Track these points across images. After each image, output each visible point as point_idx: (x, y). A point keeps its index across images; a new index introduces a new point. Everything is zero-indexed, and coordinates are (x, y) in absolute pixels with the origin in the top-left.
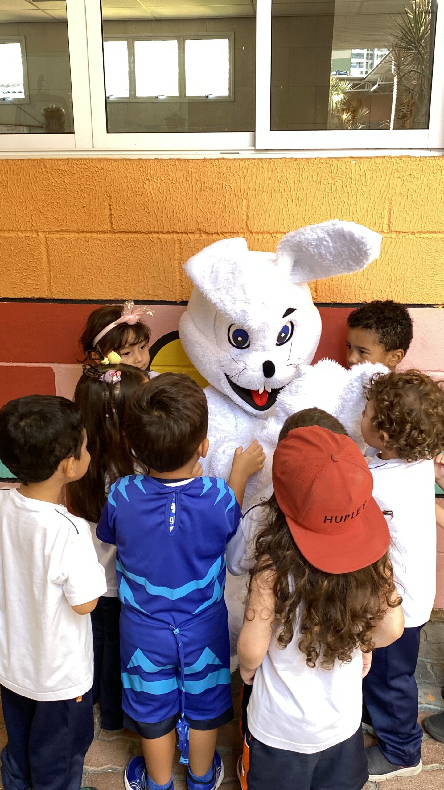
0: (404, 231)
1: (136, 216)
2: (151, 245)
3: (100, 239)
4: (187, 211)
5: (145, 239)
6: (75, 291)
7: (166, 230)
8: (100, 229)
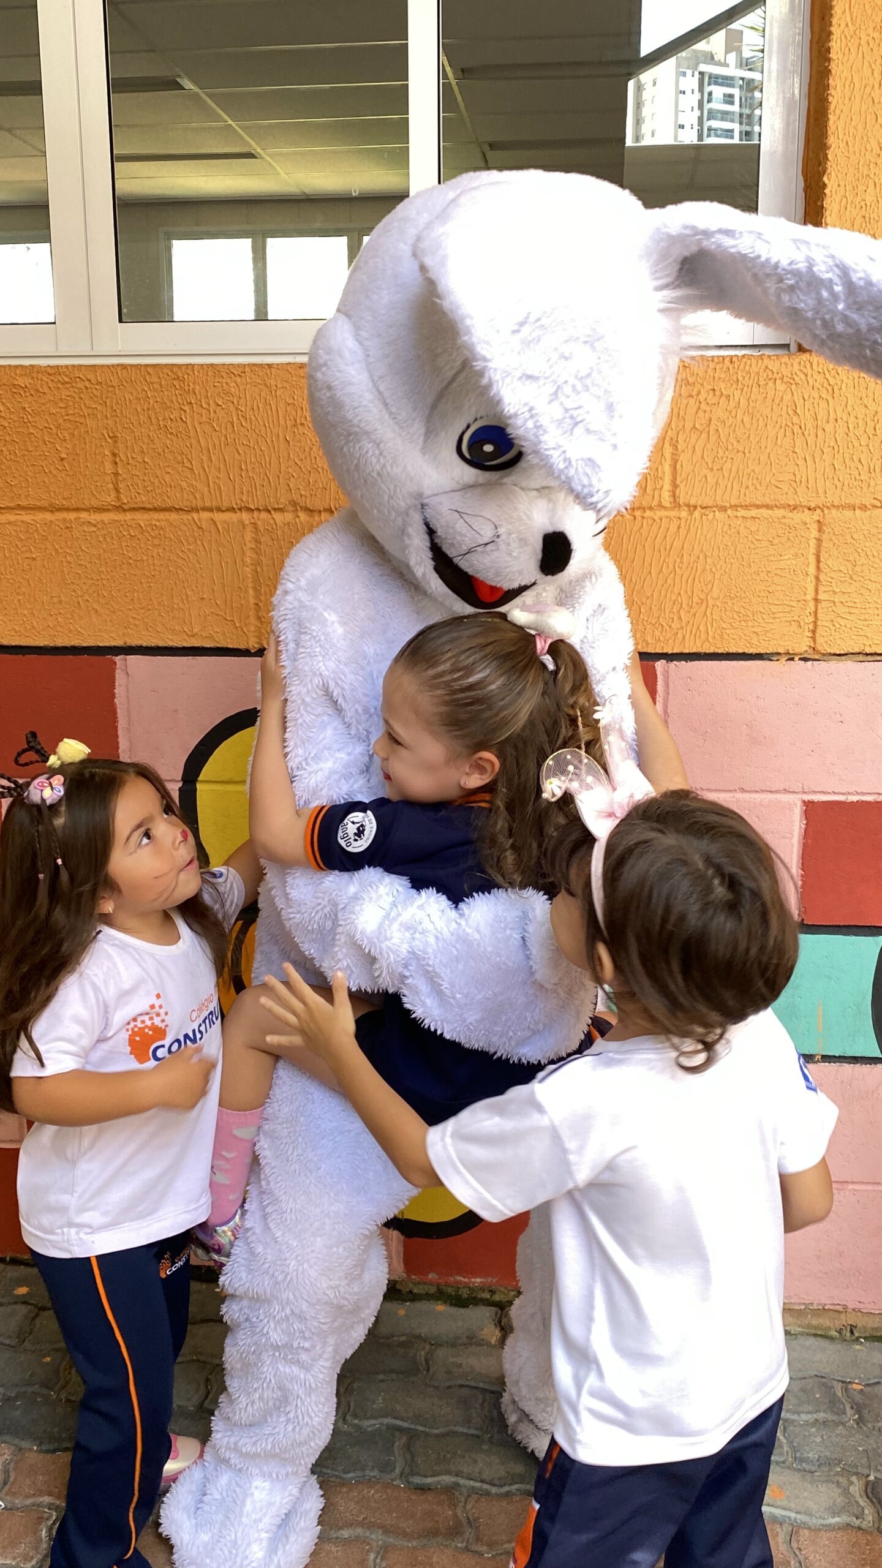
0: (704, 505)
1: (167, 478)
2: (196, 535)
3: (94, 522)
4: (268, 466)
5: (186, 522)
6: (43, 630)
7: (226, 505)
8: (95, 503)
